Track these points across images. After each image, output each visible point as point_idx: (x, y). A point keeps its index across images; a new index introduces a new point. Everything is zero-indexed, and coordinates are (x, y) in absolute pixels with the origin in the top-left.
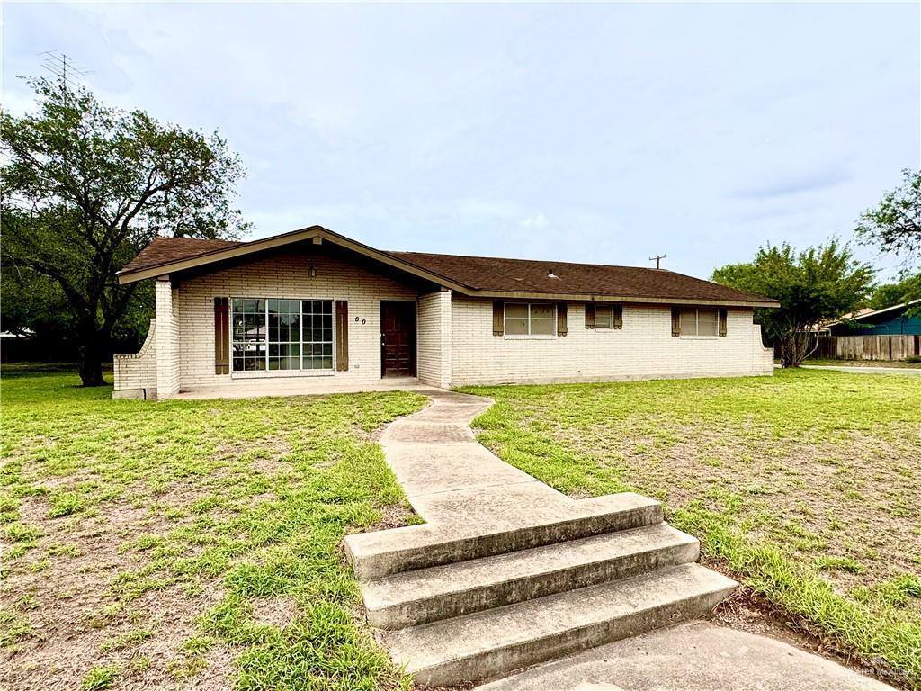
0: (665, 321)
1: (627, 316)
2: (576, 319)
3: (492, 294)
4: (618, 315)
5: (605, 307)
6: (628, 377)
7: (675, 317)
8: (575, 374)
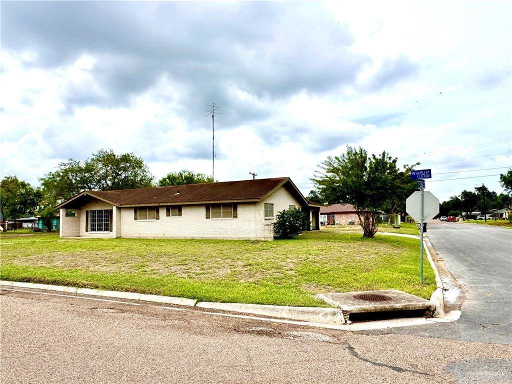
0: (203, 211)
1: (184, 211)
2: (163, 213)
3: (133, 206)
4: (180, 211)
5: (174, 207)
6: (185, 237)
7: (208, 210)
8: (162, 235)
